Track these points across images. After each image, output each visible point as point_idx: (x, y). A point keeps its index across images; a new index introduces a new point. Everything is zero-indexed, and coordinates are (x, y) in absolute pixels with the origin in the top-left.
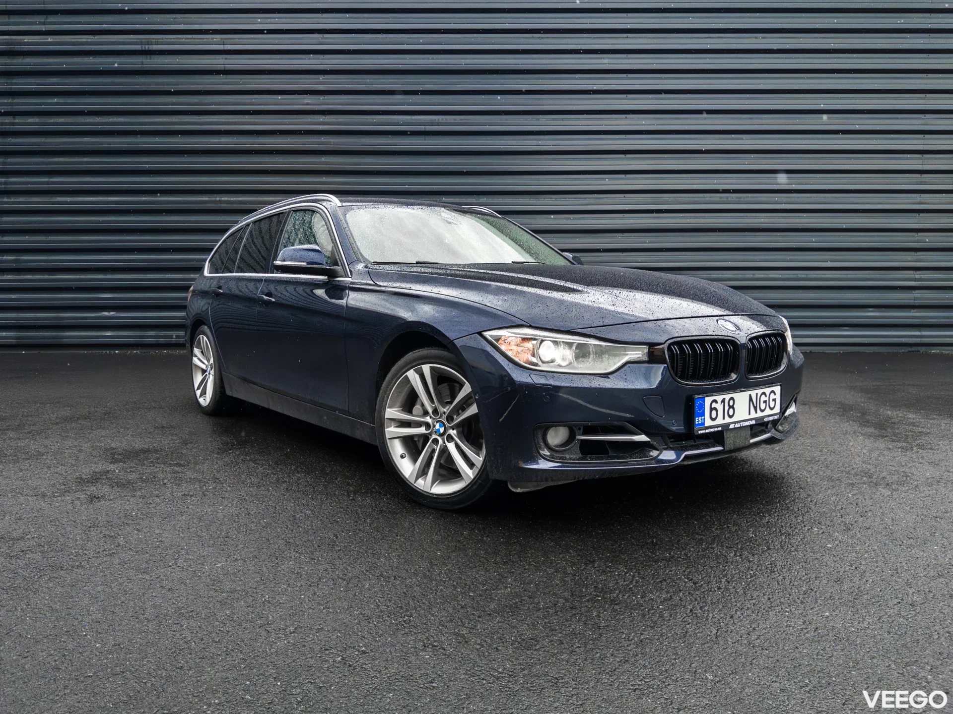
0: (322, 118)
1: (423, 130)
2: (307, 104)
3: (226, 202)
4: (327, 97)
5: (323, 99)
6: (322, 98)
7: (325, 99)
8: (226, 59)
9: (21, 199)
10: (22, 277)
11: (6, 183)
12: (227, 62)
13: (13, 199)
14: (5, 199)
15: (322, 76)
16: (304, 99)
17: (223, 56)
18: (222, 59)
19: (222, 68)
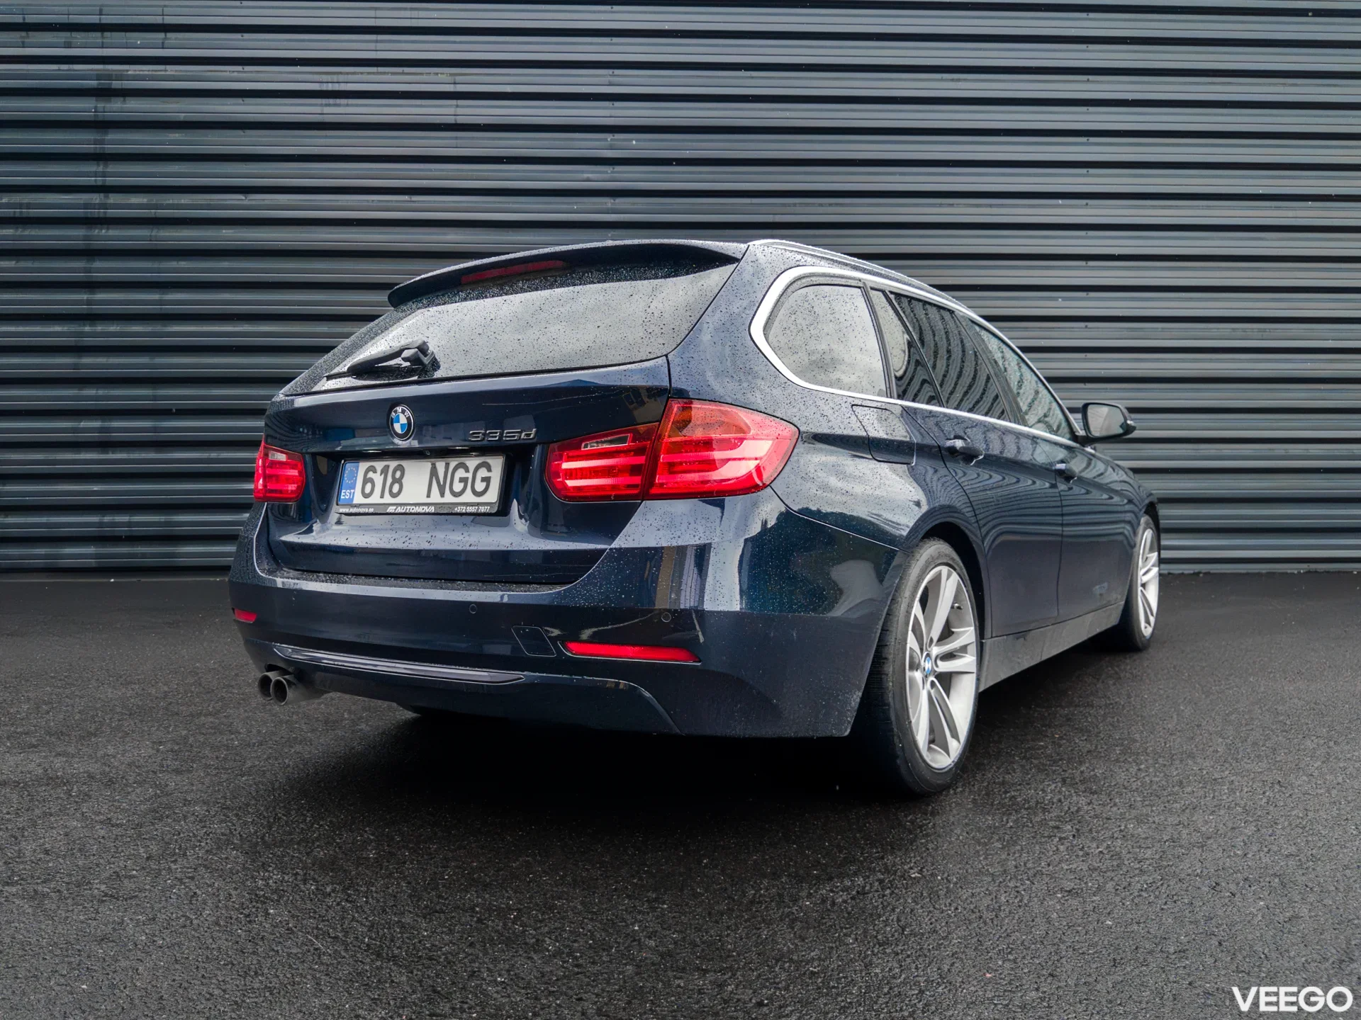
0: (608, 202)
4: (618, 168)
5: (612, 172)
6: (609, 169)
7: (614, 172)
8: (457, 106)
9: (114, 328)
10: (111, 456)
11: (89, 302)
12: (460, 111)
13: (99, 328)
14: (87, 329)
15: (611, 135)
16: (583, 172)
17: (454, 102)
18: (451, 106)
19: (451, 120)
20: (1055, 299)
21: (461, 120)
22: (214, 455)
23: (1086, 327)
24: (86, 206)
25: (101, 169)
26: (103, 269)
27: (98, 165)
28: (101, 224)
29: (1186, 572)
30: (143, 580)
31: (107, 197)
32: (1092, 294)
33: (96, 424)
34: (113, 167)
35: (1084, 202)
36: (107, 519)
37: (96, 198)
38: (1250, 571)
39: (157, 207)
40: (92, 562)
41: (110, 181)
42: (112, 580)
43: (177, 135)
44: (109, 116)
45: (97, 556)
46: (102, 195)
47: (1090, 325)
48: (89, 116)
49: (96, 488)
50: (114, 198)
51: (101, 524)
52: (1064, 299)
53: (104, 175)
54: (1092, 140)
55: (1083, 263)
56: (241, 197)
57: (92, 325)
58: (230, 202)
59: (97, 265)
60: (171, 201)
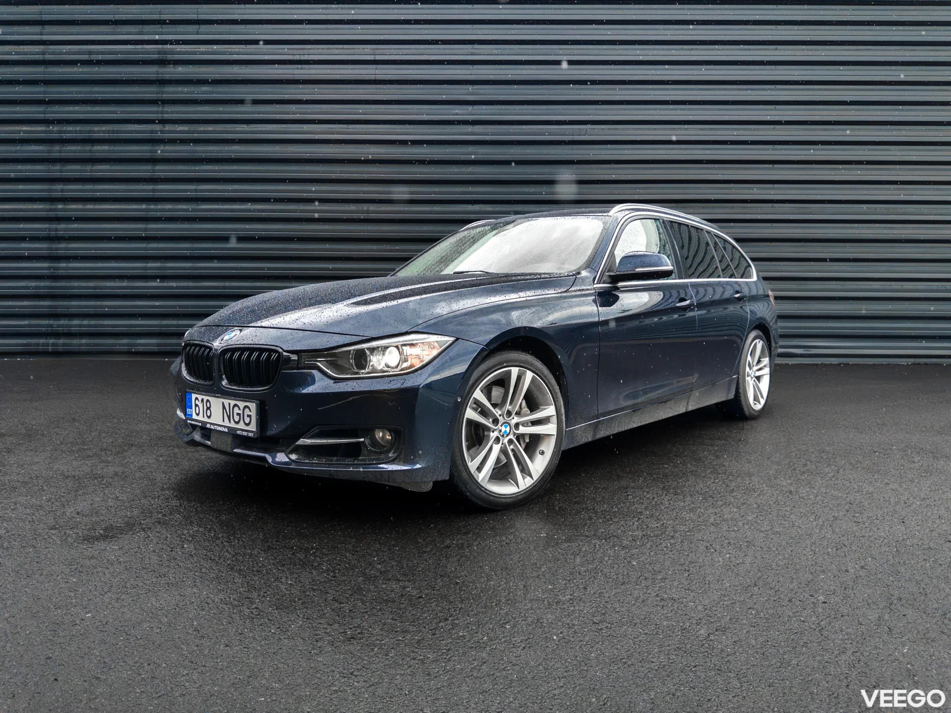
0: (470, 128)
2: (456, 114)
3: (373, 212)
4: (476, 107)
5: (472, 109)
6: (470, 108)
8: (376, 69)
9: (168, 206)
10: (166, 284)
11: (153, 191)
12: (377, 72)
13: (160, 207)
14: (152, 207)
15: (471, 86)
16: (454, 109)
17: (374, 66)
18: (373, 69)
19: (372, 77)
20: (752, 188)
21: (379, 77)
22: (227, 284)
23: (772, 207)
24: (152, 132)
25: (160, 109)
26: (162, 170)
27: (159, 107)
28: (161, 143)
29: (833, 363)
31: (164, 127)
32: (776, 186)
33: (158, 265)
34: (168, 108)
35: (772, 127)
36: (164, 322)
37: (158, 127)
38: (876, 363)
39: (194, 132)
40: (155, 349)
41: (166, 116)
42: (166, 359)
44: (166, 76)
45: (158, 345)
46: (161, 125)
47: (775, 205)
48: (153, 77)
49: (157, 304)
50: (168, 127)
52: (757, 188)
53: (162, 113)
54: (777, 87)
55: (770, 166)
56: (245, 126)
57: (155, 205)
58: (238, 129)
59: (158, 167)
60: (202, 129)
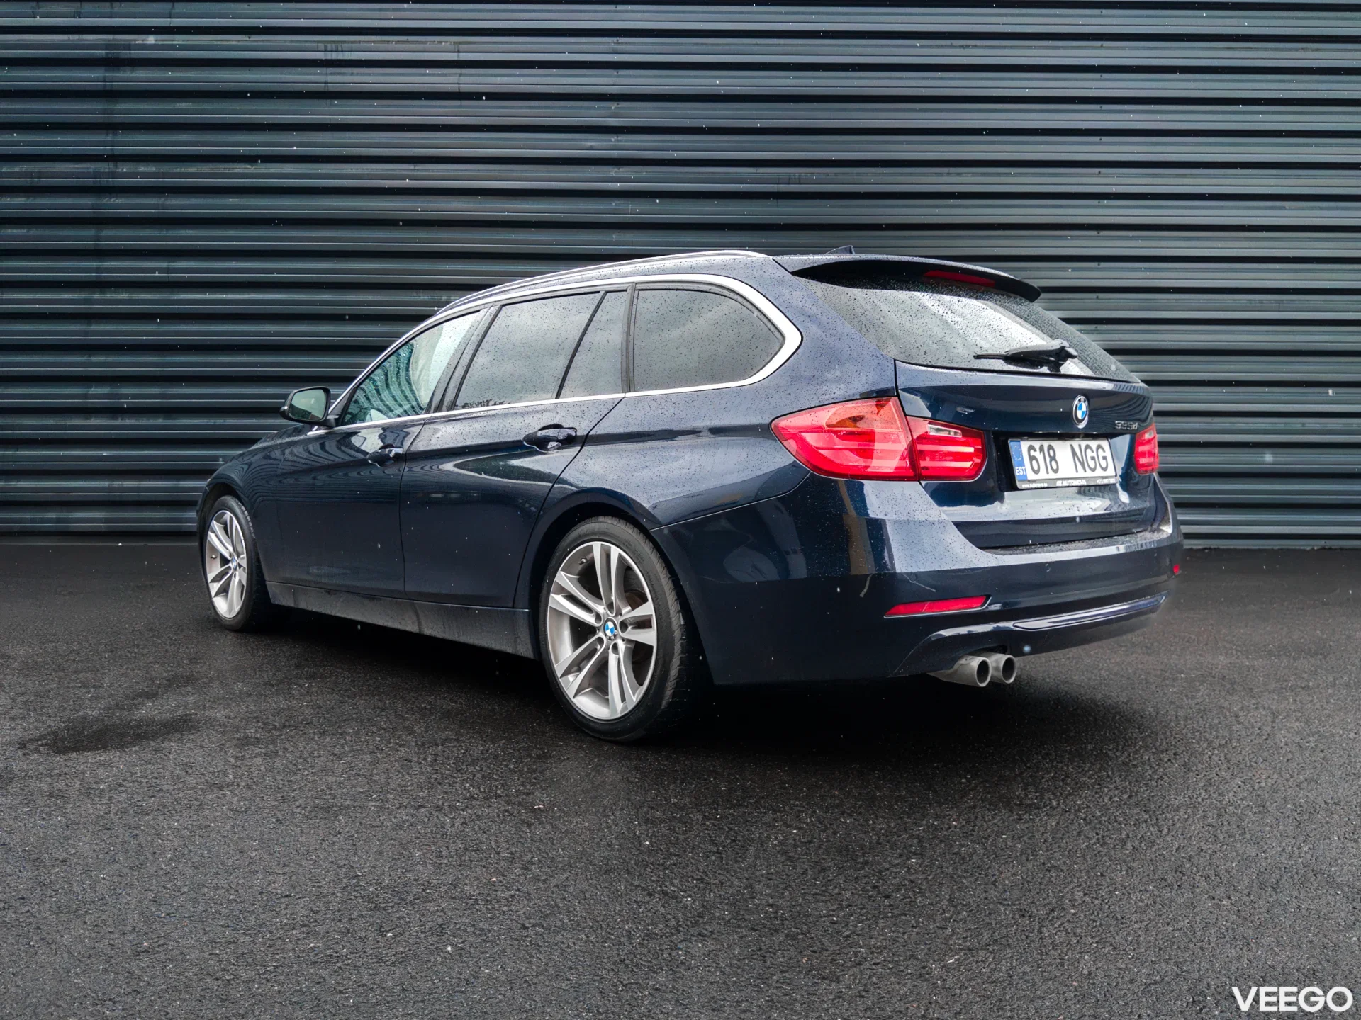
0: (613, 171)
1: (776, 190)
2: (591, 148)
4: (622, 137)
5: (616, 141)
6: (613, 138)
7: (618, 141)
8: (460, 75)
9: (126, 295)
10: (119, 422)
11: (98, 270)
12: (462, 80)
13: (108, 296)
14: (97, 296)
15: (615, 103)
16: (586, 140)
17: (458, 71)
18: (455, 75)
19: (455, 88)
20: (1065, 269)
21: (465, 88)
22: (220, 421)
23: (1097, 298)
24: (96, 175)
25: (109, 138)
26: (111, 237)
27: (107, 134)
28: (110, 193)
29: (1195, 547)
30: (149, 544)
31: (116, 167)
32: (1103, 265)
33: (105, 390)
34: (122, 137)
35: (1096, 170)
36: (116, 484)
37: (104, 167)
39: (164, 175)
40: (102, 527)
41: (119, 149)
42: (120, 544)
43: (184, 104)
44: (118, 85)
45: (107, 520)
46: (111, 164)
47: (1101, 295)
48: (97, 85)
49: (105, 453)
50: (123, 167)
51: (110, 489)
52: (1074, 269)
53: (112, 144)
54: (1105, 107)
55: (1094, 233)
56: (248, 166)
57: (102, 293)
58: (236, 171)
59: (105, 233)
60: (178, 170)
